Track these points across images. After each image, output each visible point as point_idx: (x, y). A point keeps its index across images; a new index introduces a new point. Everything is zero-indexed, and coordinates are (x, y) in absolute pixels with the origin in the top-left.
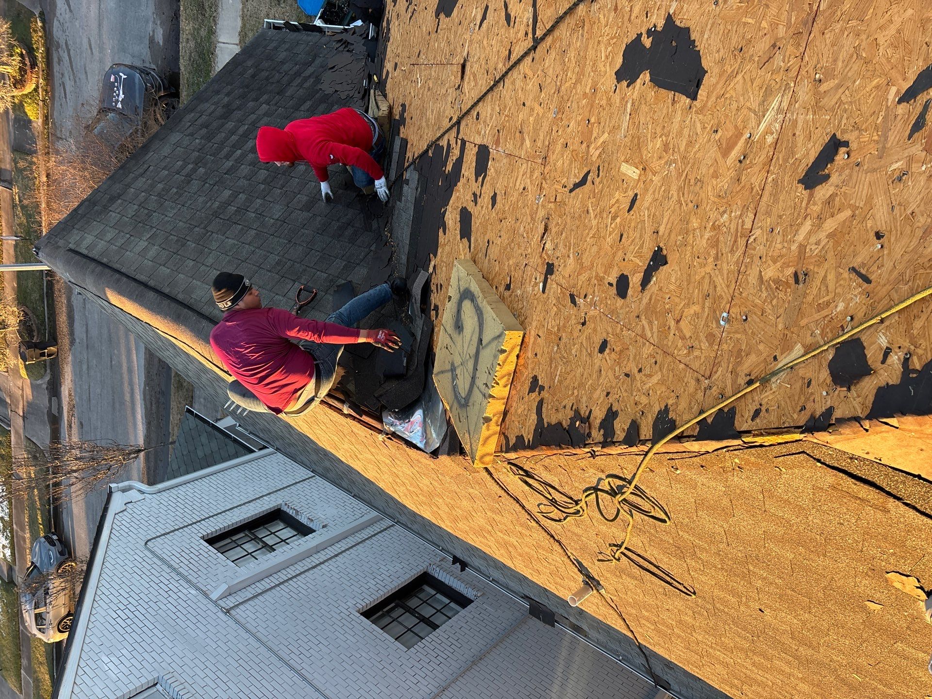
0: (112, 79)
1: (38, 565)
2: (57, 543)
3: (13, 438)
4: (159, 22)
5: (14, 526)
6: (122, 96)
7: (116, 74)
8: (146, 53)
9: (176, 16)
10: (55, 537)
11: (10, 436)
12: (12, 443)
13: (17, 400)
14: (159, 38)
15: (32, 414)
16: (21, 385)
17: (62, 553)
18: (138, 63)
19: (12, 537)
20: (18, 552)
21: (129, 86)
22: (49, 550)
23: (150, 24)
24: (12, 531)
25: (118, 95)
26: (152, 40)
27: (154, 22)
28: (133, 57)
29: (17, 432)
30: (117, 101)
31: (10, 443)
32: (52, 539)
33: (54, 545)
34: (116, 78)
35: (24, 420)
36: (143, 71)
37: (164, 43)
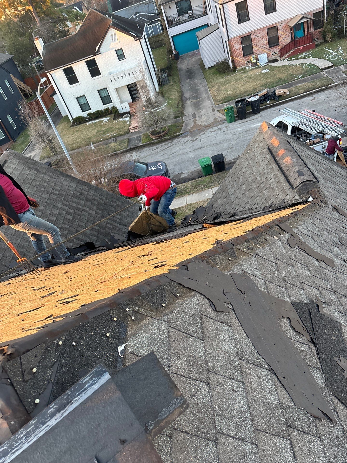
0: (159, 164)
4: (189, 174)
6: (153, 169)
7: (162, 165)
8: (176, 173)
9: (193, 179)
14: (183, 176)
21: (159, 170)
26: (181, 174)
28: (174, 169)
36: (166, 173)
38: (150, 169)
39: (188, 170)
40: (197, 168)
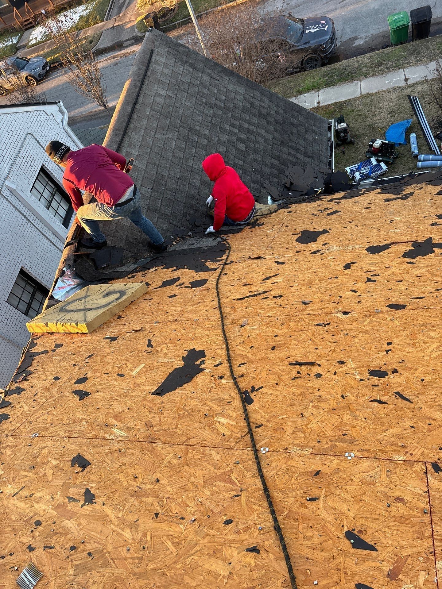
0: (323, 22)
1: (30, 62)
2: (45, 70)
3: (99, 24)
4: (367, 39)
5: (49, 41)
6: (313, 31)
7: (327, 23)
8: (347, 37)
9: (373, 49)
10: (48, 68)
11: (100, 22)
12: (97, 25)
13: (122, 20)
14: (358, 43)
15: (117, 32)
16: (132, 19)
17: (39, 75)
18: (338, 34)
19: (43, 42)
20: (35, 48)
21: (322, 33)
22: (40, 67)
23: (365, 35)
24: (46, 40)
25: (314, 29)
26: (355, 38)
27: (366, 37)
28: (342, 30)
29: (104, 26)
30: (309, 29)
31: (97, 24)
32: (47, 67)
33: (43, 69)
34: (324, 24)
35: (112, 28)
36: (332, 40)
37: (355, 47)
38: (307, 31)
39: (366, 32)
40: (382, 30)
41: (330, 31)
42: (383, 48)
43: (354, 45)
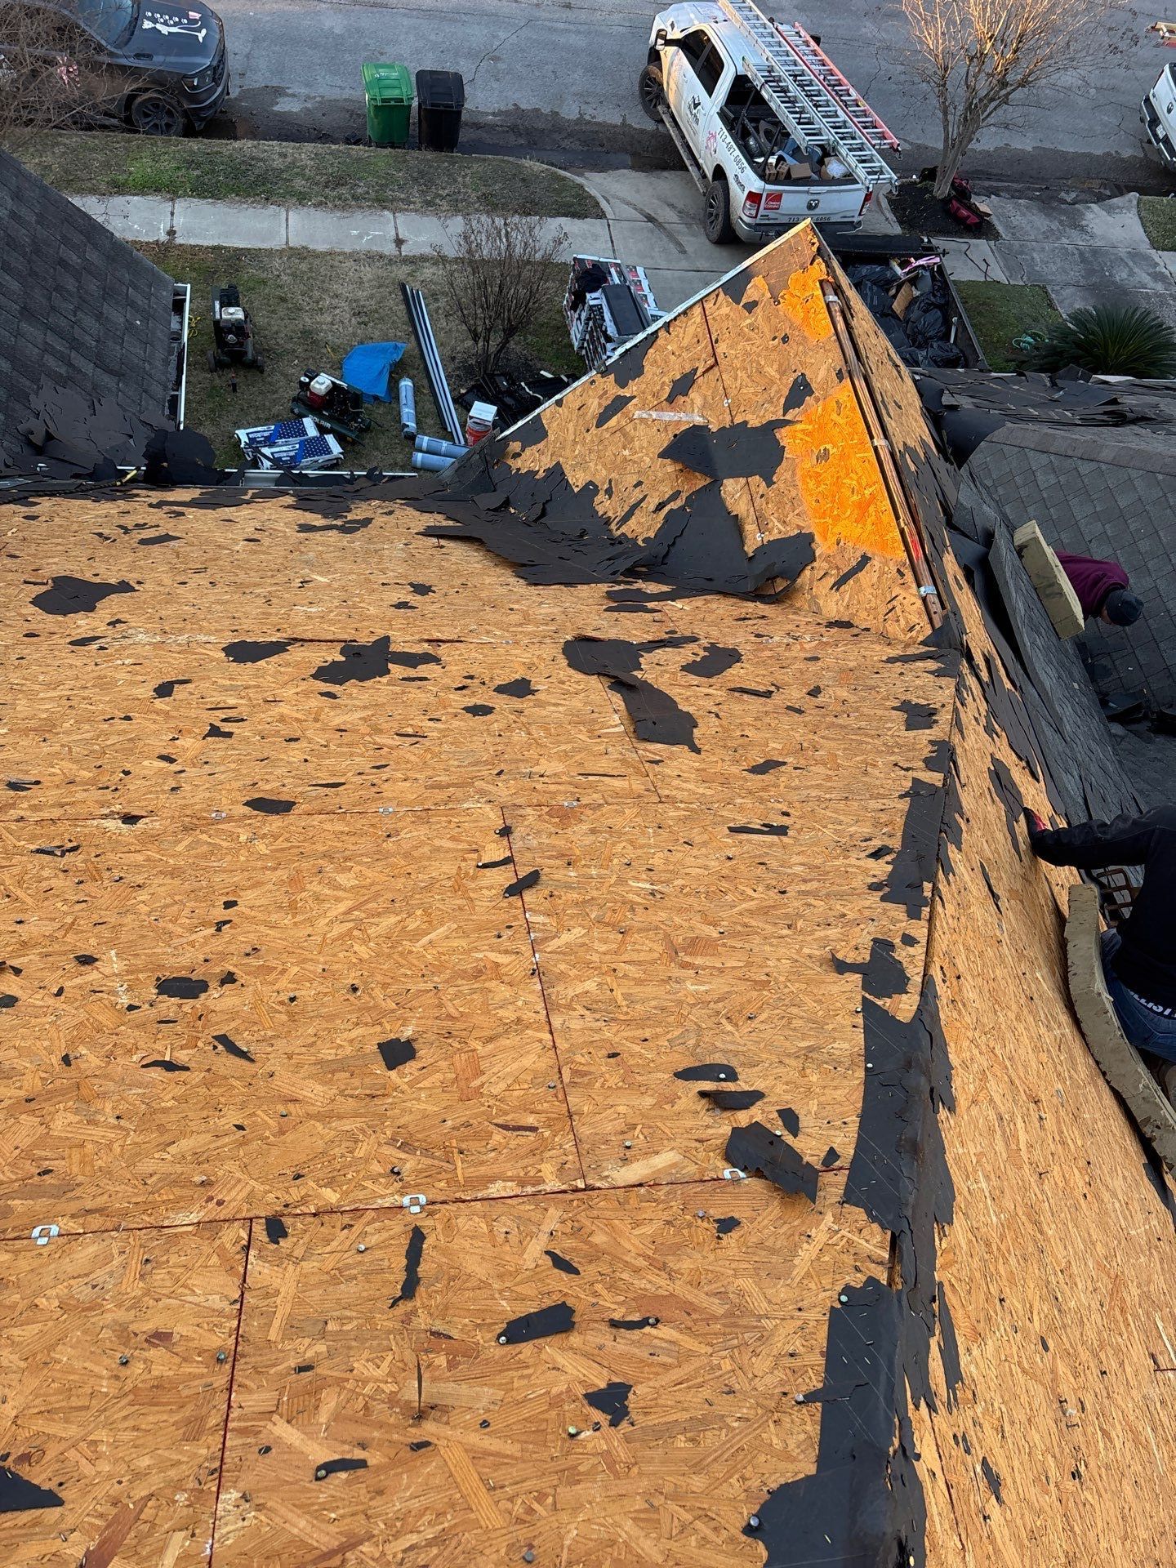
4: (309, 105)
7: (204, 22)
8: (259, 79)
9: (323, 137)
14: (285, 106)
18: (233, 64)
21: (186, 44)
23: (303, 91)
26: (278, 92)
27: (307, 98)
28: (248, 56)
36: (217, 72)
37: (277, 114)
38: (147, 25)
39: (308, 85)
40: (347, 93)
41: (213, 46)
42: (348, 141)
43: (276, 108)
